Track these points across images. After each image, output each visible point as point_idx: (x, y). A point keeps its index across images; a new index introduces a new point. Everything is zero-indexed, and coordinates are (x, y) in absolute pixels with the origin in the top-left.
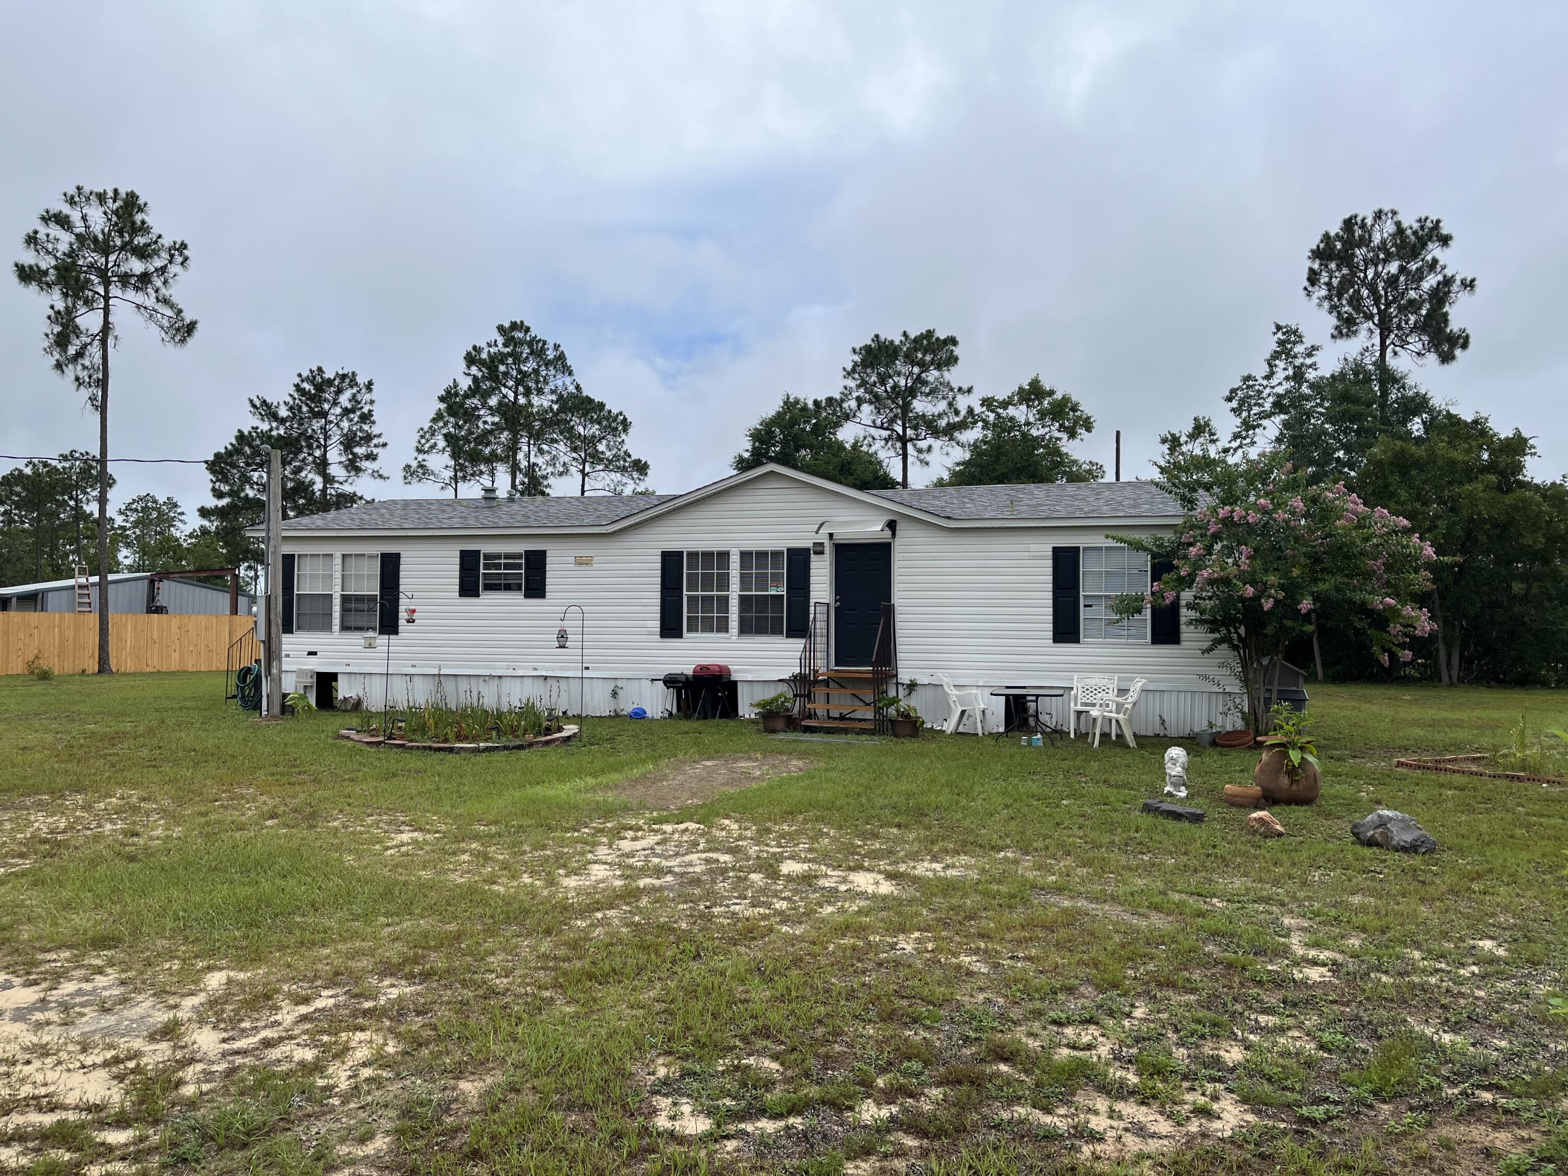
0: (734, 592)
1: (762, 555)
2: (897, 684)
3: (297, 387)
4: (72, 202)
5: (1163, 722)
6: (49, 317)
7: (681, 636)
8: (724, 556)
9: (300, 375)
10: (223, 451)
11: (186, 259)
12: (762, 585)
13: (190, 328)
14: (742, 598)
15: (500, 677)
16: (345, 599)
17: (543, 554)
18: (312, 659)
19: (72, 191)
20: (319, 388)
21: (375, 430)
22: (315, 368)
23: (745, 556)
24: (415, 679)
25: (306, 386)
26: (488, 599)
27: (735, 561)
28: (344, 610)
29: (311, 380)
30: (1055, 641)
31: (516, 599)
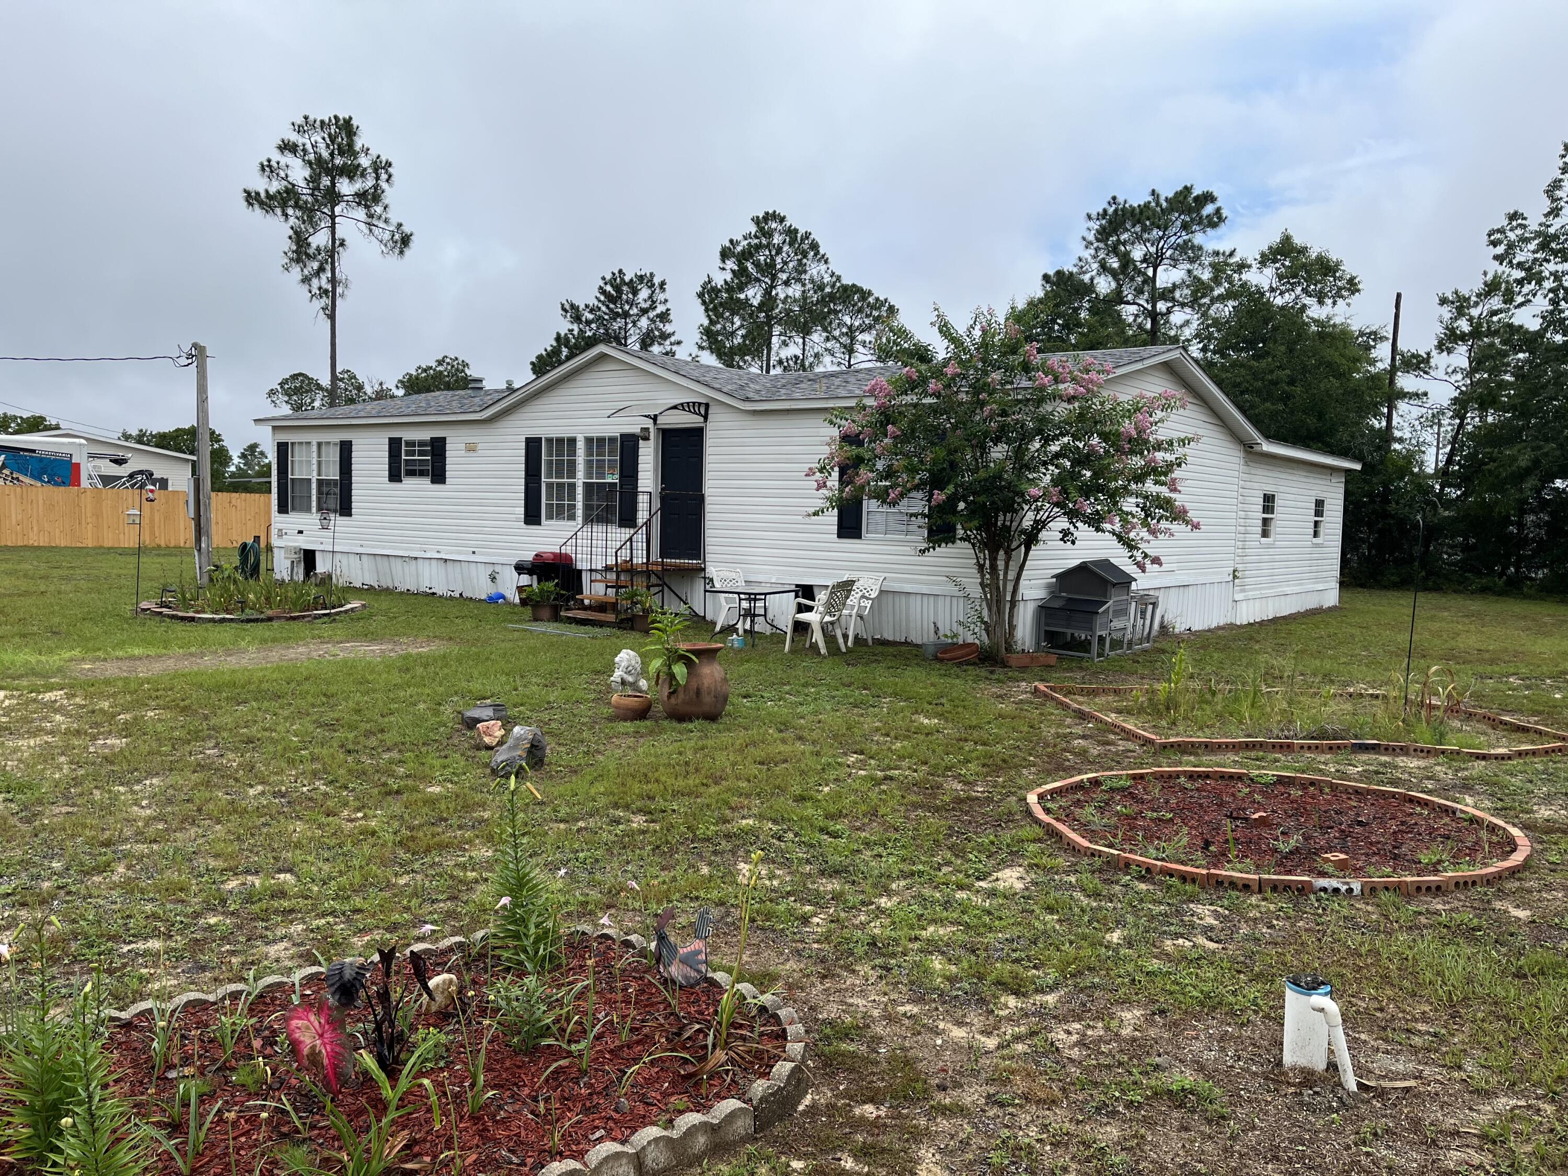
0: (580, 479)
1: (601, 440)
2: (705, 578)
3: (602, 291)
4: (300, 130)
5: (937, 630)
6: (290, 238)
7: (539, 524)
8: (572, 441)
9: (603, 278)
10: (544, 353)
11: (390, 176)
12: (601, 475)
13: (406, 240)
14: (586, 485)
15: (416, 558)
16: (320, 482)
17: (443, 440)
18: (300, 537)
19: (300, 121)
20: (618, 289)
21: (668, 328)
22: (616, 272)
23: (589, 441)
24: (364, 558)
25: (608, 288)
26: (410, 483)
27: (581, 445)
28: (320, 492)
29: (612, 282)
30: (840, 535)
31: (424, 483)
